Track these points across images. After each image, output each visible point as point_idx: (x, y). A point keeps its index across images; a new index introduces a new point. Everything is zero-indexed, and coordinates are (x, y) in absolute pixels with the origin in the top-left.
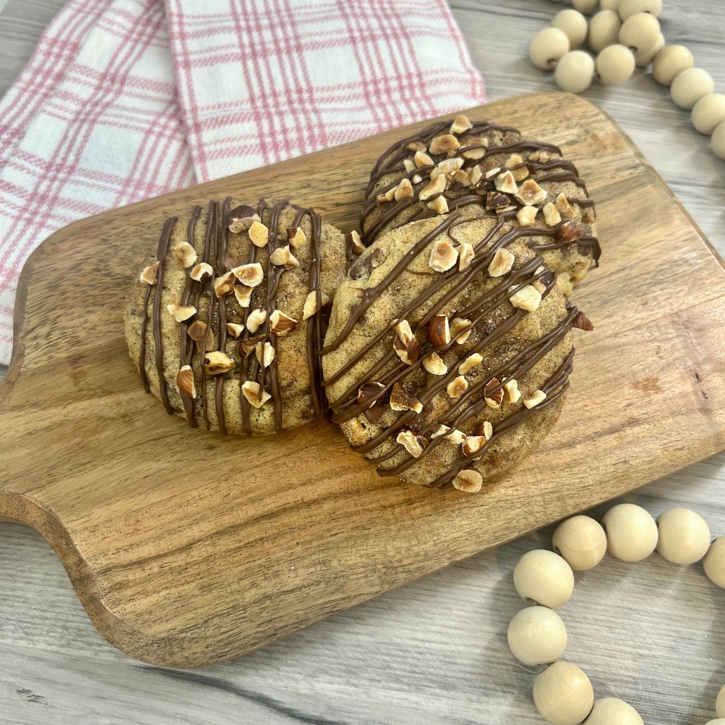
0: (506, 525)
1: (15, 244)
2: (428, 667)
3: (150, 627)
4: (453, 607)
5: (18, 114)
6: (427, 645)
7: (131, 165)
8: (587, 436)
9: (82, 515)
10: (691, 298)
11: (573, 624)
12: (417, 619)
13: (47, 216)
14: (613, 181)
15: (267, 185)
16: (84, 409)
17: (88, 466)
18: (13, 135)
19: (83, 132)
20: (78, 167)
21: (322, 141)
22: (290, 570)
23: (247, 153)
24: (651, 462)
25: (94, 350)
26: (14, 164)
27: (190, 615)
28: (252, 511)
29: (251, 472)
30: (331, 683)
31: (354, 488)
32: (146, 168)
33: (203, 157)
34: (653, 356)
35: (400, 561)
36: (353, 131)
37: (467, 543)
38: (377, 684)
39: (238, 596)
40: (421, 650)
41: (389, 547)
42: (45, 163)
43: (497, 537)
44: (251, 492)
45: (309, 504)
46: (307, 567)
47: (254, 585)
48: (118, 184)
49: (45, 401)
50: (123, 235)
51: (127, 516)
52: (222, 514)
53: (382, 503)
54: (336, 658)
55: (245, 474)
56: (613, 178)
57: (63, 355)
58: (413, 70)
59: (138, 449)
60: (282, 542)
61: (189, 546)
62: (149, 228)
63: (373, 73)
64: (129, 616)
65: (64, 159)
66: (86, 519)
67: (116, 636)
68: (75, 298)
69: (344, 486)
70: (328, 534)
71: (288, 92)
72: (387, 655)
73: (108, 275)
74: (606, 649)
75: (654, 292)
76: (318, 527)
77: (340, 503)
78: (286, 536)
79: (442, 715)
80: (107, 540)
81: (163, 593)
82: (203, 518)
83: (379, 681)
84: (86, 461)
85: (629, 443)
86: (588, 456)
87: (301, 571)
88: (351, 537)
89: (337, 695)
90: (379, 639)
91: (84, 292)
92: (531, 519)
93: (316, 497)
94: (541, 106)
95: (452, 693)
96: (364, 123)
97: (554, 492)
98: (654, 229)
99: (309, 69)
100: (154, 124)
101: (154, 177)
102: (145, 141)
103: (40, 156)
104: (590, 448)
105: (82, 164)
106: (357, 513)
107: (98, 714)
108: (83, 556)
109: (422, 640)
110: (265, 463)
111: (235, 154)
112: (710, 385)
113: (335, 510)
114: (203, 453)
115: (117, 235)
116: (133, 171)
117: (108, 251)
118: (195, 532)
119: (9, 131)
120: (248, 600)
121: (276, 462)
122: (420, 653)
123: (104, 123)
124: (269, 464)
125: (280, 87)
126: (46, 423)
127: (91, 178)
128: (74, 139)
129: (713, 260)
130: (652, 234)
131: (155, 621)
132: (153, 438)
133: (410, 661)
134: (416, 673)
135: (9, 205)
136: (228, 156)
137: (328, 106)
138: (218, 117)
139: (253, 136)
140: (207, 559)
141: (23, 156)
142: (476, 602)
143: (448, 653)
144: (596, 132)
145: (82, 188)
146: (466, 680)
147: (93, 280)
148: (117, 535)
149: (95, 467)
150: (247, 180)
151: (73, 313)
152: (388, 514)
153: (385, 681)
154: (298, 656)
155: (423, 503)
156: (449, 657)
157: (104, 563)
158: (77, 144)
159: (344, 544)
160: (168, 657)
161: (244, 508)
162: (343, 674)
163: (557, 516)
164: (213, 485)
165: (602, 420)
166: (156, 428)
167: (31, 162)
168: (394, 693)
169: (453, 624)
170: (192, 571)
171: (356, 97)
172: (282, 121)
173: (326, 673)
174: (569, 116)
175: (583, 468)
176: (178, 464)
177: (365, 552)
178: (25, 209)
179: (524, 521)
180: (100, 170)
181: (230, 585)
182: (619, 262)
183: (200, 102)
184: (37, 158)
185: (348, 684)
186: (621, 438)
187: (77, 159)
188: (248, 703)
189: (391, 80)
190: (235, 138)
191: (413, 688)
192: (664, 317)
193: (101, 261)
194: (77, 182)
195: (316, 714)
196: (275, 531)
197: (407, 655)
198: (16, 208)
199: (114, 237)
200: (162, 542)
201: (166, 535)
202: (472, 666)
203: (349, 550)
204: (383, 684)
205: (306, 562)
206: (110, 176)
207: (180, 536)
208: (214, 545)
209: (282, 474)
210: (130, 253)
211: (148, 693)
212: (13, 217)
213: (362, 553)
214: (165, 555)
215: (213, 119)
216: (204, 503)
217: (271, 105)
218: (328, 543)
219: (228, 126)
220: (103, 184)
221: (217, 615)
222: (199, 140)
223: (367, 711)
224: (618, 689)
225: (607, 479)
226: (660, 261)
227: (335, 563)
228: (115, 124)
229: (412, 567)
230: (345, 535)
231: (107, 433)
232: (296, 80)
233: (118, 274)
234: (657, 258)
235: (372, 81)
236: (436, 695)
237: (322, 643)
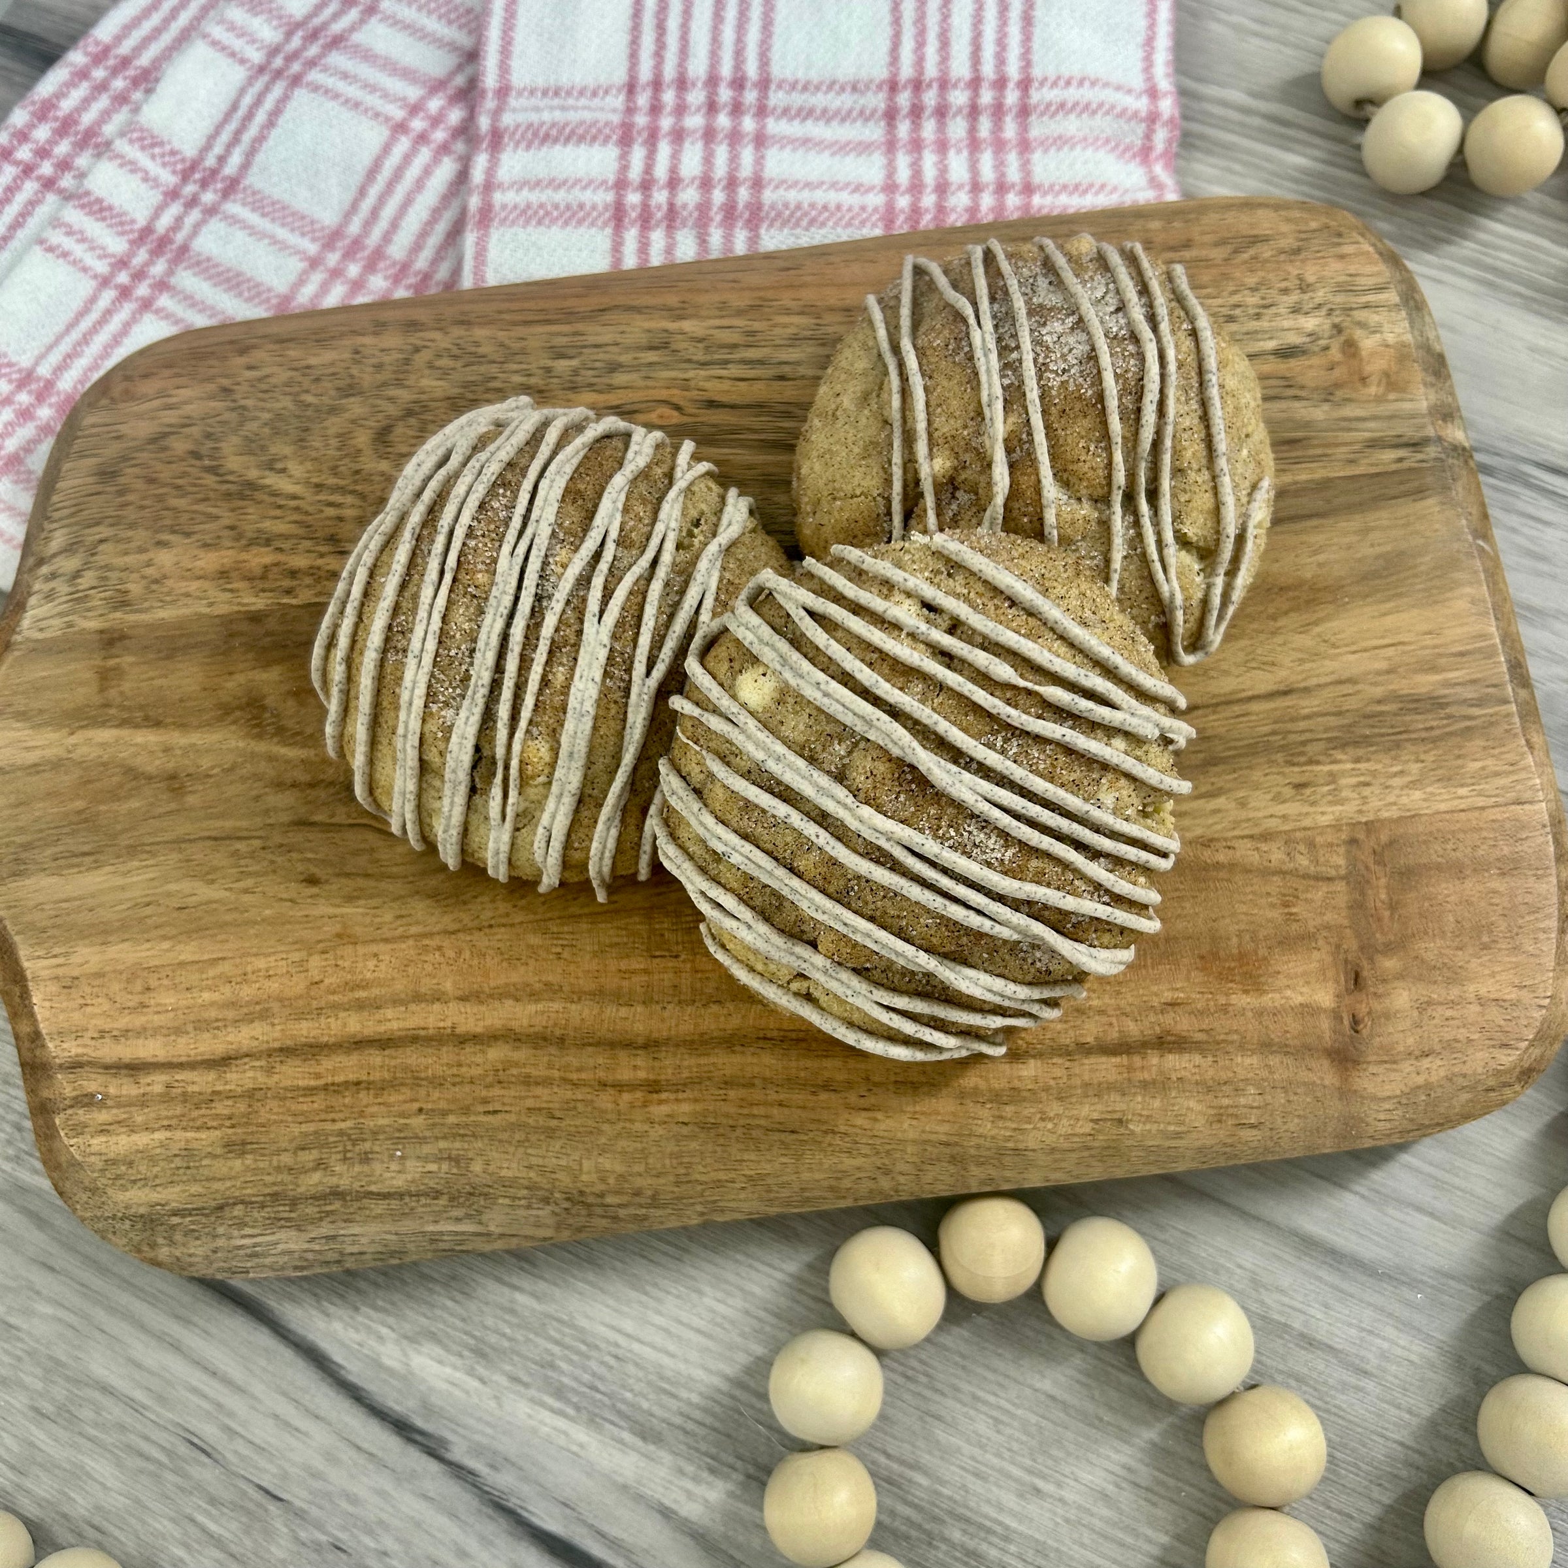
0: (833, 1183)
1: (86, 340)
2: (623, 1387)
3: (124, 1188)
4: (707, 1289)
5: (157, 32)
6: (636, 1346)
7: (348, 197)
8: (1060, 1047)
9: (56, 951)
10: (1417, 795)
11: (928, 1393)
12: (633, 1294)
13: (162, 286)
14: (1349, 471)
15: (580, 327)
16: (103, 745)
17: (88, 860)
18: (136, 82)
19: (269, 103)
20: (246, 182)
21: (749, 221)
22: (392, 1157)
23: (580, 222)
24: (1178, 1135)
25: (151, 627)
26: (118, 156)
27: (195, 1189)
28: (355, 1024)
29: (374, 948)
30: (440, 1362)
31: (558, 1032)
32: (375, 213)
33: (486, 216)
34: (1273, 906)
35: (601, 1195)
36: (825, 207)
37: (742, 1196)
38: (522, 1389)
39: (286, 1178)
40: (620, 1352)
41: (586, 1164)
42: (183, 160)
43: (808, 1200)
44: (364, 988)
45: (462, 1040)
46: (426, 1159)
47: (320, 1165)
48: (314, 240)
49: (41, 711)
50: (264, 387)
51: (132, 974)
52: (300, 1016)
53: (601, 1074)
54: (463, 1320)
55: (361, 950)
56: (1351, 461)
57: (93, 624)
58: (1013, 70)
59: (180, 851)
60: (392, 1099)
61: (224, 1062)
62: (317, 380)
63: (920, 61)
64: (93, 1159)
65: (222, 160)
66: (61, 960)
67: (68, 1184)
68: (142, 507)
69: (540, 1022)
70: (481, 1109)
71: (713, 81)
72: (557, 1343)
73: (213, 470)
74: (973, 1458)
75: (1335, 762)
76: (467, 1088)
77: (522, 1054)
78: (404, 1090)
79: (620, 1480)
80: (89, 1009)
81: (160, 1135)
82: (265, 1015)
83: (526, 1385)
84: (86, 848)
85: (1145, 1085)
86: (1046, 1089)
87: (410, 1164)
88: (521, 1126)
89: (444, 1386)
90: (551, 1309)
91: (160, 498)
92: (885, 1183)
93: (479, 1030)
94: (1255, 240)
95: (652, 1448)
96: (858, 188)
97: (947, 1144)
98: (1397, 610)
99: (778, 29)
100: (415, 109)
101: (387, 238)
102: (386, 149)
103: (176, 145)
104: (1058, 1072)
105: (254, 179)
106: (547, 1082)
107: (38, 1293)
108: (44, 1028)
109: (628, 1336)
110: (404, 938)
111: (554, 221)
112: (1377, 1006)
113: (508, 1065)
114: (295, 889)
115: (252, 383)
116: (349, 214)
117: (227, 416)
118: (244, 1037)
119: (131, 72)
120: (301, 1190)
121: (426, 942)
122: (616, 1357)
123: (315, 88)
124: (411, 942)
125: (698, 67)
126: (32, 757)
127: (264, 215)
128: (249, 116)
129: (1508, 715)
130: (1389, 621)
131: (134, 1182)
132: (214, 834)
133: (593, 1365)
134: (597, 1390)
135: (92, 249)
136: (539, 223)
137: (794, 129)
138: (542, 124)
139: (604, 182)
140: (251, 1094)
141: (141, 139)
142: (753, 1294)
143: (669, 1374)
144: (1358, 333)
145: (240, 236)
146: (686, 1432)
147: (184, 475)
148: (106, 1006)
149: (98, 865)
150: (542, 304)
151: (129, 540)
152: (605, 1100)
153: (539, 1390)
154: (397, 1297)
155: (681, 1096)
156: (667, 1380)
157: (74, 1051)
158: (253, 131)
159: (505, 1136)
160: (145, 1248)
161: (342, 1014)
162: (466, 1353)
163: (943, 1190)
164: (296, 956)
165: (1104, 1019)
166: (222, 816)
167: (153, 157)
168: (546, 1415)
169: (697, 1322)
170: (221, 1108)
171: (865, 116)
172: (675, 157)
173: (439, 1342)
174: (1311, 279)
175: (1026, 1112)
176: (246, 898)
177: (540, 1161)
178: (122, 263)
179: (871, 1184)
180: (286, 198)
181: (278, 1152)
182: (1283, 673)
183: (520, 76)
184: (168, 148)
185: (471, 1372)
186: (1130, 1069)
187: (246, 166)
188: (288, 1353)
189: (955, 86)
190: (565, 182)
191: (584, 1416)
192: (1336, 827)
193: (209, 436)
194: (233, 220)
195: (397, 1408)
196: (387, 1076)
197: (594, 1353)
198: (105, 256)
199: (245, 387)
200: (182, 1041)
201: (190, 1028)
202: (705, 1410)
203: (511, 1149)
204: (532, 1392)
205: (427, 1149)
206: (303, 218)
207: (215, 1037)
208: (270, 1071)
209: (429, 968)
210: (267, 430)
211: (127, 1284)
212: (95, 277)
213: (534, 1161)
214: (181, 1066)
215: (530, 125)
216: (273, 986)
217: (668, 109)
218: (476, 1124)
219: (558, 147)
220: (282, 233)
221: (242, 1202)
222: (490, 172)
223: (489, 1431)
224: (965, 1539)
225: (1066, 1145)
226: (1379, 691)
227: (477, 1167)
228: (337, 96)
229: (622, 1213)
230: (512, 1118)
231: (134, 804)
232: (739, 54)
233: (232, 473)
234: (1375, 684)
235: (909, 81)
236: (621, 1442)
237: (446, 1285)
